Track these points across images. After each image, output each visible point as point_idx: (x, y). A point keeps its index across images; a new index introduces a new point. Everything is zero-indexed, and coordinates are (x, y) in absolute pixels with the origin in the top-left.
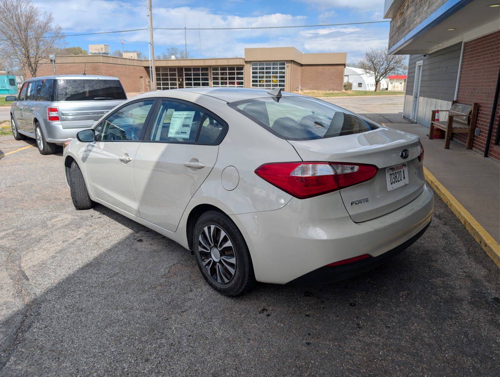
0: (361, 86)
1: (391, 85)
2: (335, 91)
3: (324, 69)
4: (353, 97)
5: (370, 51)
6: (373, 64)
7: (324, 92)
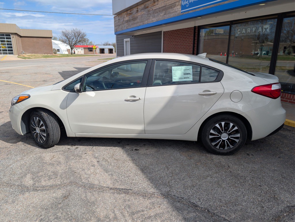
0: (59, 51)
1: (77, 51)
2: (49, 55)
3: (38, 40)
4: (61, 58)
5: (64, 31)
6: (68, 38)
7: (41, 55)
